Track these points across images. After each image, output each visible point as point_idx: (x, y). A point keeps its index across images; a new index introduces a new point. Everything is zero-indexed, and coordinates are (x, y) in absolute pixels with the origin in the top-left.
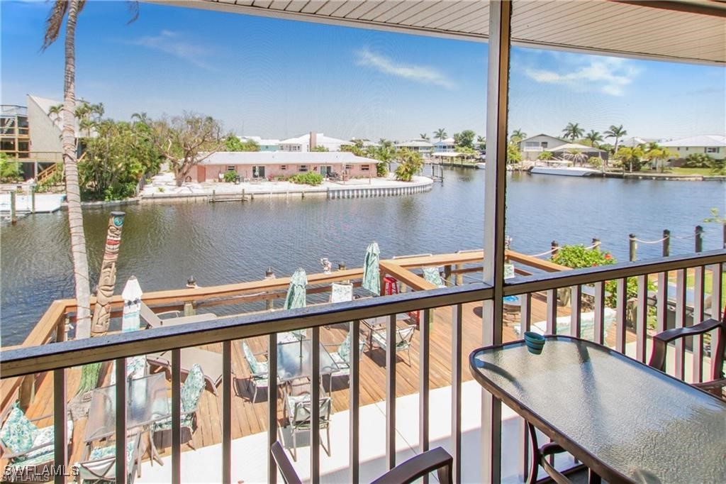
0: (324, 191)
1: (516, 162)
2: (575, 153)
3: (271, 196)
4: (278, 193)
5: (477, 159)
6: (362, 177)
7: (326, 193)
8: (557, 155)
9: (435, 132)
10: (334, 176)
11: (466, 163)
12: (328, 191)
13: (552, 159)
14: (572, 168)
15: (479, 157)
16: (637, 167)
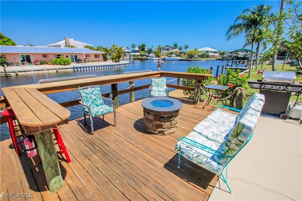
0: (71, 68)
1: (160, 57)
2: (176, 52)
3: (32, 73)
4: (38, 71)
5: (147, 56)
6: (96, 61)
7: (73, 69)
8: (172, 53)
9: (131, 45)
10: (79, 61)
11: (143, 58)
12: (74, 68)
13: (170, 54)
14: (176, 58)
15: (147, 55)
16: (192, 56)
